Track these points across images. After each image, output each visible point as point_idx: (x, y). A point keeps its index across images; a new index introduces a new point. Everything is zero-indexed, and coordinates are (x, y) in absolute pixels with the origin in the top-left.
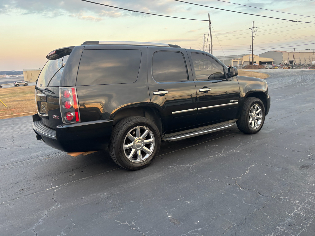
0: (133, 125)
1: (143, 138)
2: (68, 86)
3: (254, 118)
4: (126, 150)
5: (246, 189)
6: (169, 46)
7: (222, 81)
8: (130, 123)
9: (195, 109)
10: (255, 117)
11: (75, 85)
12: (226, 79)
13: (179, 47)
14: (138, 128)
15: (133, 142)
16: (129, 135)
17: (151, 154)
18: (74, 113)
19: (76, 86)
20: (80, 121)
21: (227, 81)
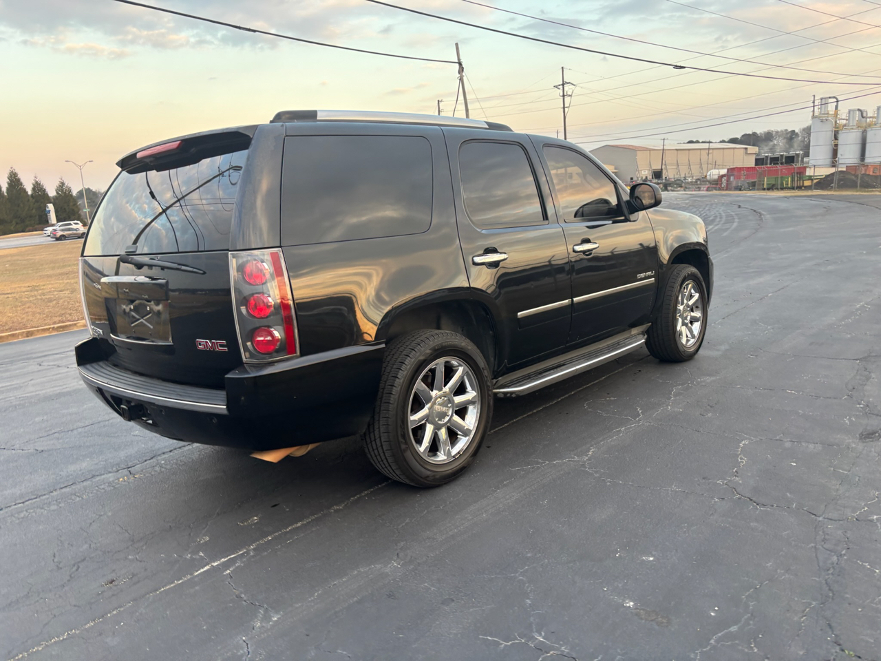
0: (431, 354)
1: (451, 391)
2: (253, 247)
3: (686, 318)
4: (413, 430)
5: (773, 506)
6: (487, 127)
7: (611, 222)
8: (423, 349)
9: (567, 301)
10: (687, 317)
11: (279, 245)
12: (623, 218)
13: (511, 130)
14: (439, 364)
15: (427, 407)
16: (419, 385)
17: (472, 436)
18: (280, 328)
19: (280, 247)
20: (298, 353)
21: (627, 220)
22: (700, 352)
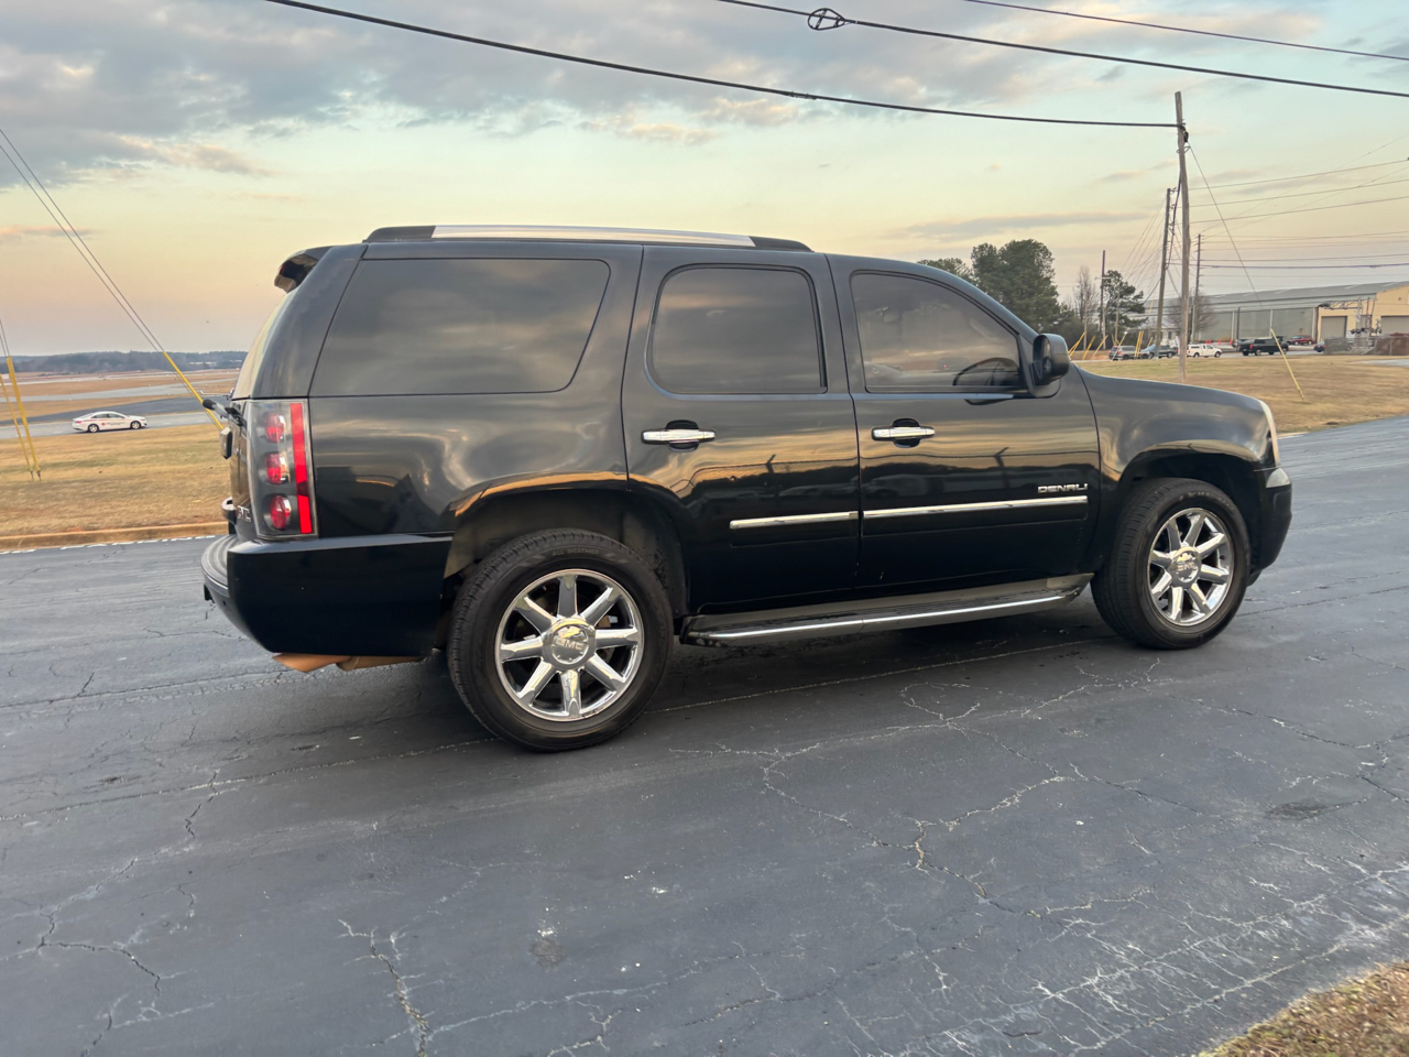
0: (544, 562)
1: (590, 620)
3: (1186, 574)
4: (507, 666)
5: (942, 869)
6: (752, 244)
7: (1011, 396)
8: (529, 553)
9: (847, 514)
10: (1189, 571)
11: (305, 394)
12: (1025, 391)
13: (807, 249)
14: (568, 577)
15: (543, 634)
16: (525, 602)
17: (622, 692)
18: (295, 498)
19: (308, 397)
20: (316, 533)
21: (1030, 396)
22: (1222, 636)
